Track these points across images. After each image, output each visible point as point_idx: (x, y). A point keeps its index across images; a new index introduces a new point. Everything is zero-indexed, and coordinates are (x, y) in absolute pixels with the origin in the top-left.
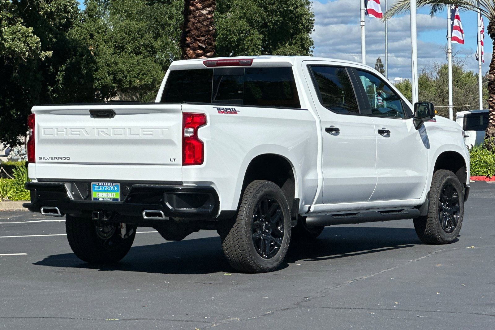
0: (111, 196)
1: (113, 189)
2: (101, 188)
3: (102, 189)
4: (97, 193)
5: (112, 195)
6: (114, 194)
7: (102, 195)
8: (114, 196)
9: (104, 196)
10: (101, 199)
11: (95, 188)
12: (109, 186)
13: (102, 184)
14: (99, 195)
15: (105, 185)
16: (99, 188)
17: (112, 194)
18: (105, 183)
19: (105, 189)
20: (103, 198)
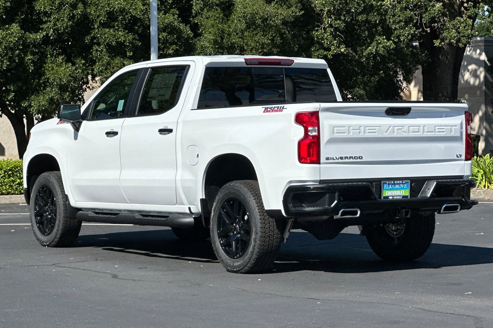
0: (400, 193)
1: (403, 187)
2: (390, 186)
3: (392, 187)
4: (387, 192)
5: (402, 193)
6: (404, 191)
7: (391, 193)
8: (404, 194)
9: (393, 194)
10: (391, 198)
11: (385, 187)
12: (398, 184)
13: (393, 182)
14: (389, 193)
15: (395, 183)
16: (389, 187)
17: (402, 191)
18: (395, 182)
19: (394, 187)
20: (393, 196)
